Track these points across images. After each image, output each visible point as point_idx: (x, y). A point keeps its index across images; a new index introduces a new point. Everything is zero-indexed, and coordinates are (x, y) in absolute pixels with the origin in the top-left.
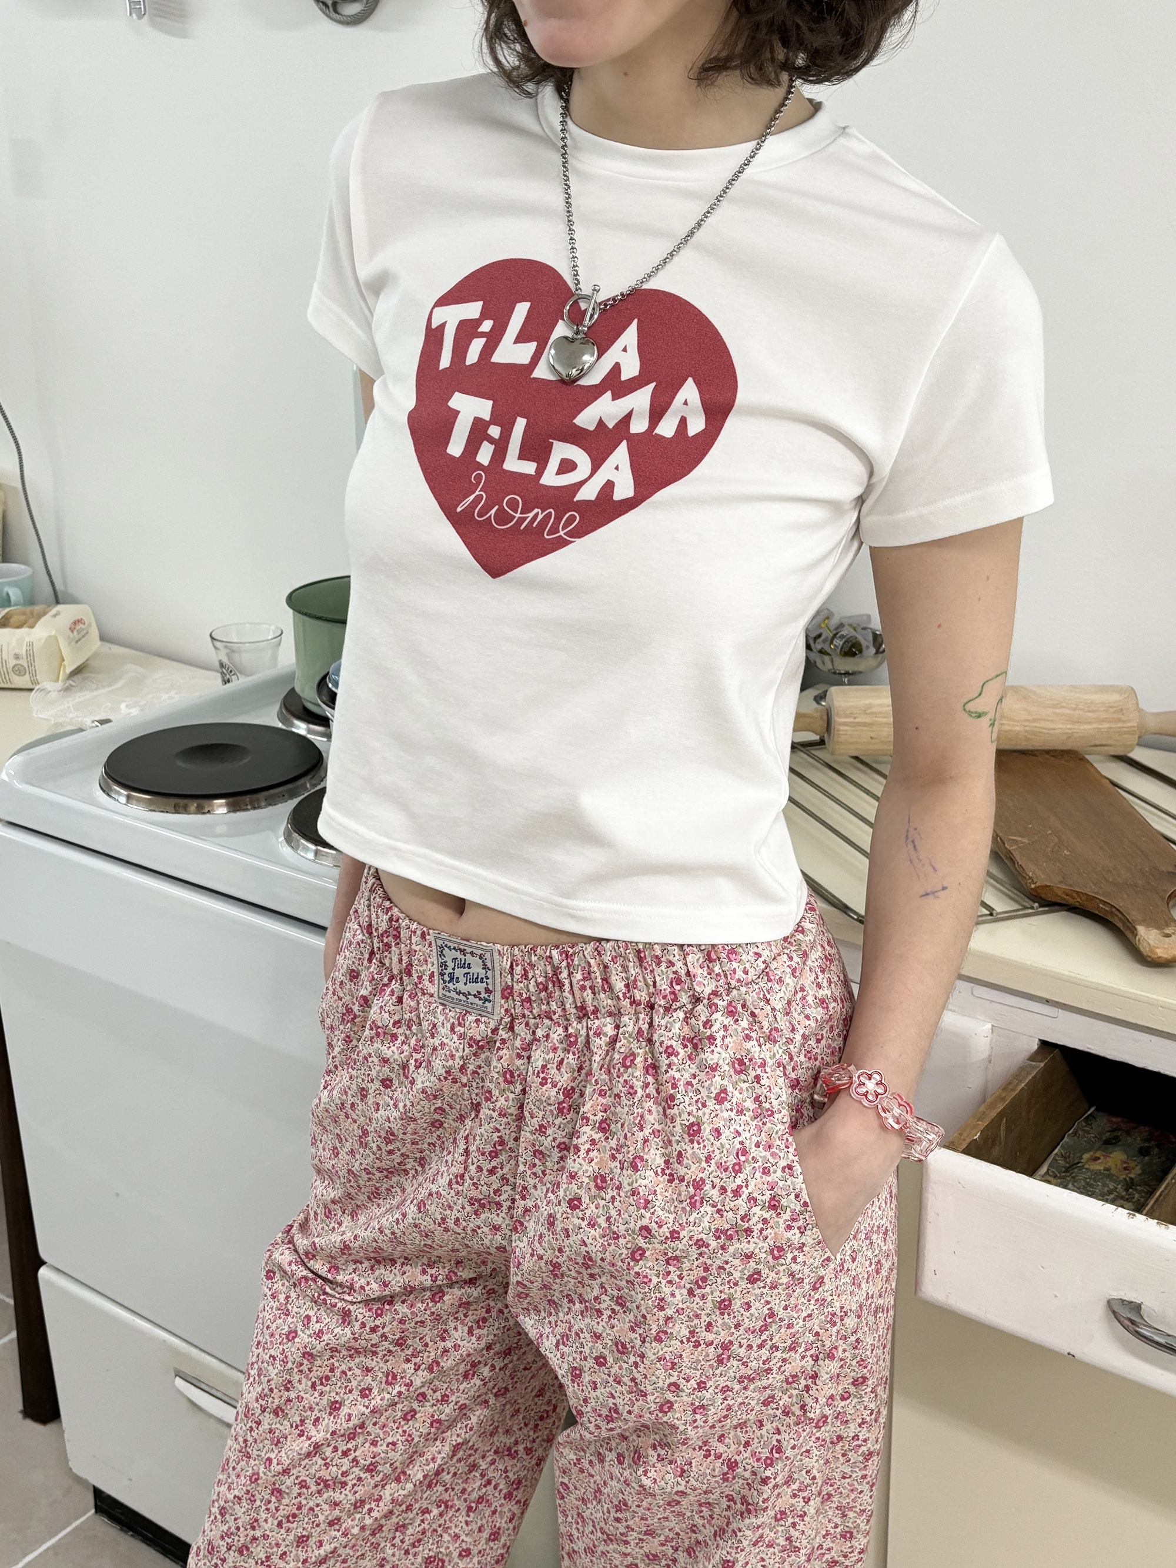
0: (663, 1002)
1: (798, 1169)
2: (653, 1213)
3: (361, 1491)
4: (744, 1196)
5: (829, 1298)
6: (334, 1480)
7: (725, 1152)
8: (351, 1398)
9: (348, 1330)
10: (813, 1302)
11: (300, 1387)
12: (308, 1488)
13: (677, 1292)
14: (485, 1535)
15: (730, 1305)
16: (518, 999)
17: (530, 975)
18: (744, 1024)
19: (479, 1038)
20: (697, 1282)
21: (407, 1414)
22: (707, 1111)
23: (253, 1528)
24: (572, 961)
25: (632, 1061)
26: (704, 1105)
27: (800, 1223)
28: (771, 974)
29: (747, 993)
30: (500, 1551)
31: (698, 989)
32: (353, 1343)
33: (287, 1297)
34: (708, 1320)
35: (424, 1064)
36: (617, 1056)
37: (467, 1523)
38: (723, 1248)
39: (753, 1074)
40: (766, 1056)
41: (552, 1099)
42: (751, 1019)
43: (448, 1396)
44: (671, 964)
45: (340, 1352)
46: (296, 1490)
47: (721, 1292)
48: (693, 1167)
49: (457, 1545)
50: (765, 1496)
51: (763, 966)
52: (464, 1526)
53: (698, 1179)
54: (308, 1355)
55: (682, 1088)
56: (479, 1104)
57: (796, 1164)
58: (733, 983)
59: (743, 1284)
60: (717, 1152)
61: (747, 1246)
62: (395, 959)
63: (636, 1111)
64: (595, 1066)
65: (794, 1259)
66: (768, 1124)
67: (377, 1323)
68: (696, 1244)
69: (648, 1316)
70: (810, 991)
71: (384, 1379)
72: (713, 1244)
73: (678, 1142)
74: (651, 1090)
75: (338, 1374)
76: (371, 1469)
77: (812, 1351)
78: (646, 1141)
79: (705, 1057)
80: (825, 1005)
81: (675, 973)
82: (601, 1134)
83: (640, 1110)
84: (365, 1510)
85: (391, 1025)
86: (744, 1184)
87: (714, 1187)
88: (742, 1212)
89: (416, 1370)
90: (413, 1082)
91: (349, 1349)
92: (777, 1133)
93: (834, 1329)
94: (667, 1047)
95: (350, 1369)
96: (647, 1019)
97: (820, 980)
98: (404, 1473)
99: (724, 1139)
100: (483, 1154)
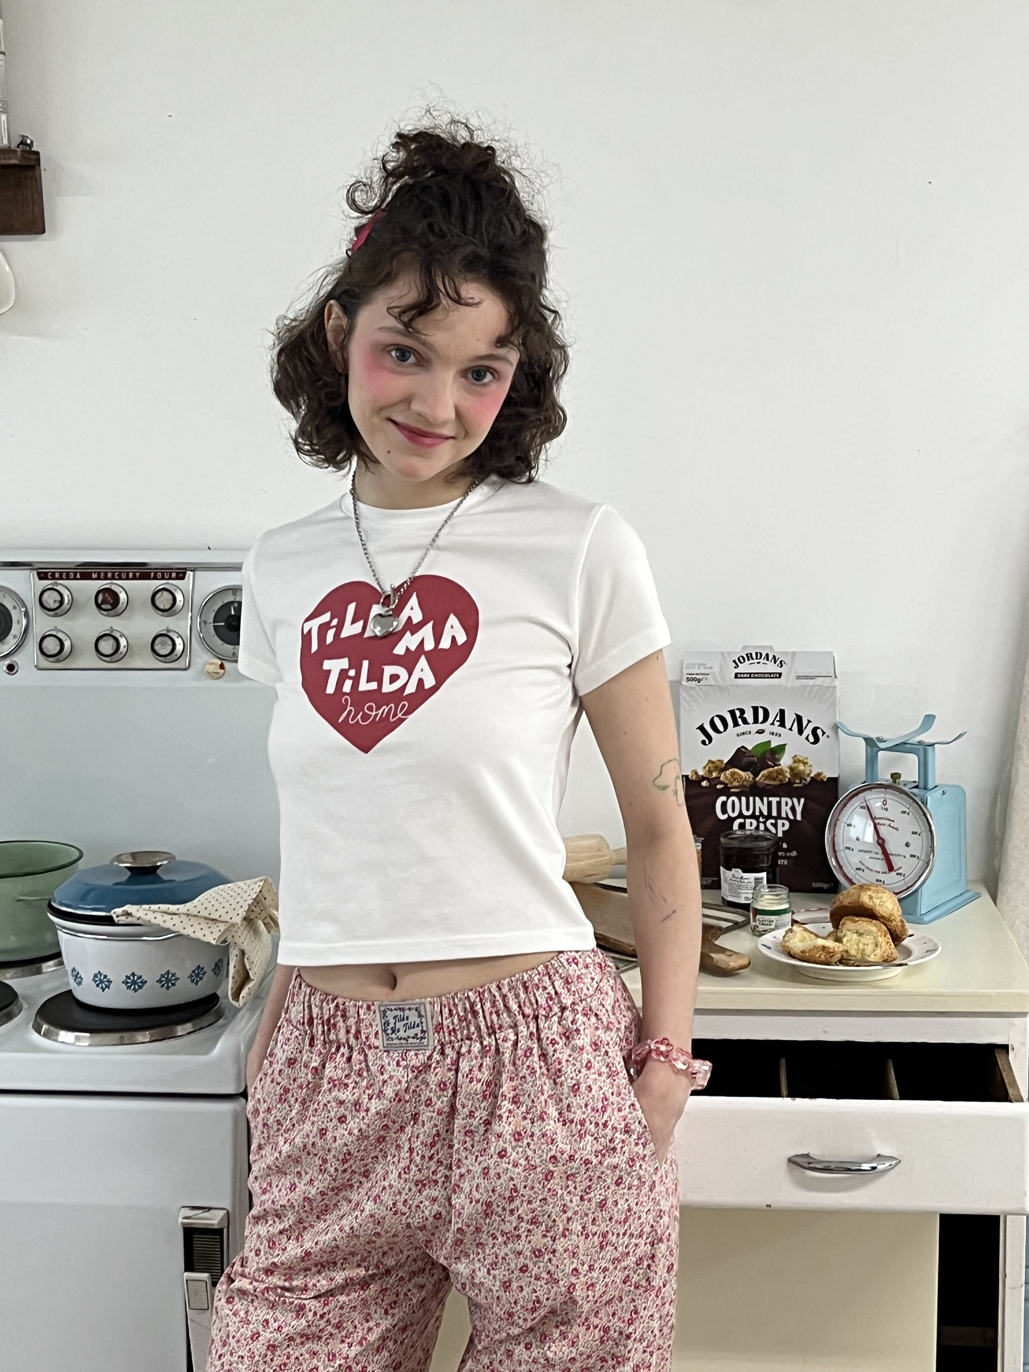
0: (544, 1013)
1: (637, 1105)
2: (557, 1146)
4: (610, 1127)
5: (658, 1199)
7: (595, 1100)
10: (650, 1199)
13: (573, 1199)
15: (605, 1204)
16: (446, 1031)
17: (454, 1013)
18: (593, 1020)
19: (418, 1065)
20: (585, 1190)
22: (581, 1076)
24: (484, 996)
25: (531, 1053)
26: (580, 1072)
27: (642, 1140)
29: (591, 1002)
31: (563, 1002)
34: (593, 1216)
36: (519, 1052)
38: (600, 1163)
39: (603, 1050)
40: (608, 1039)
41: (479, 1090)
42: (596, 1017)
44: (545, 988)
47: (600, 1195)
48: (578, 1112)
51: (596, 985)
53: (581, 1120)
55: (564, 1064)
56: (417, 1114)
57: (635, 1102)
58: (583, 996)
59: (612, 1187)
60: (591, 1101)
61: (614, 1160)
65: (640, 1167)
66: (617, 1080)
68: (584, 1163)
69: (557, 1219)
72: (594, 1161)
73: (566, 1098)
74: (544, 1070)
75: (292, 1360)
78: (546, 1103)
81: (548, 993)
82: (514, 1106)
83: (540, 1084)
86: (608, 1120)
87: (591, 1123)
88: (609, 1137)
92: (622, 1085)
94: (551, 1041)
95: (301, 1355)
96: (535, 1025)
99: (593, 1092)
100: (426, 1146)
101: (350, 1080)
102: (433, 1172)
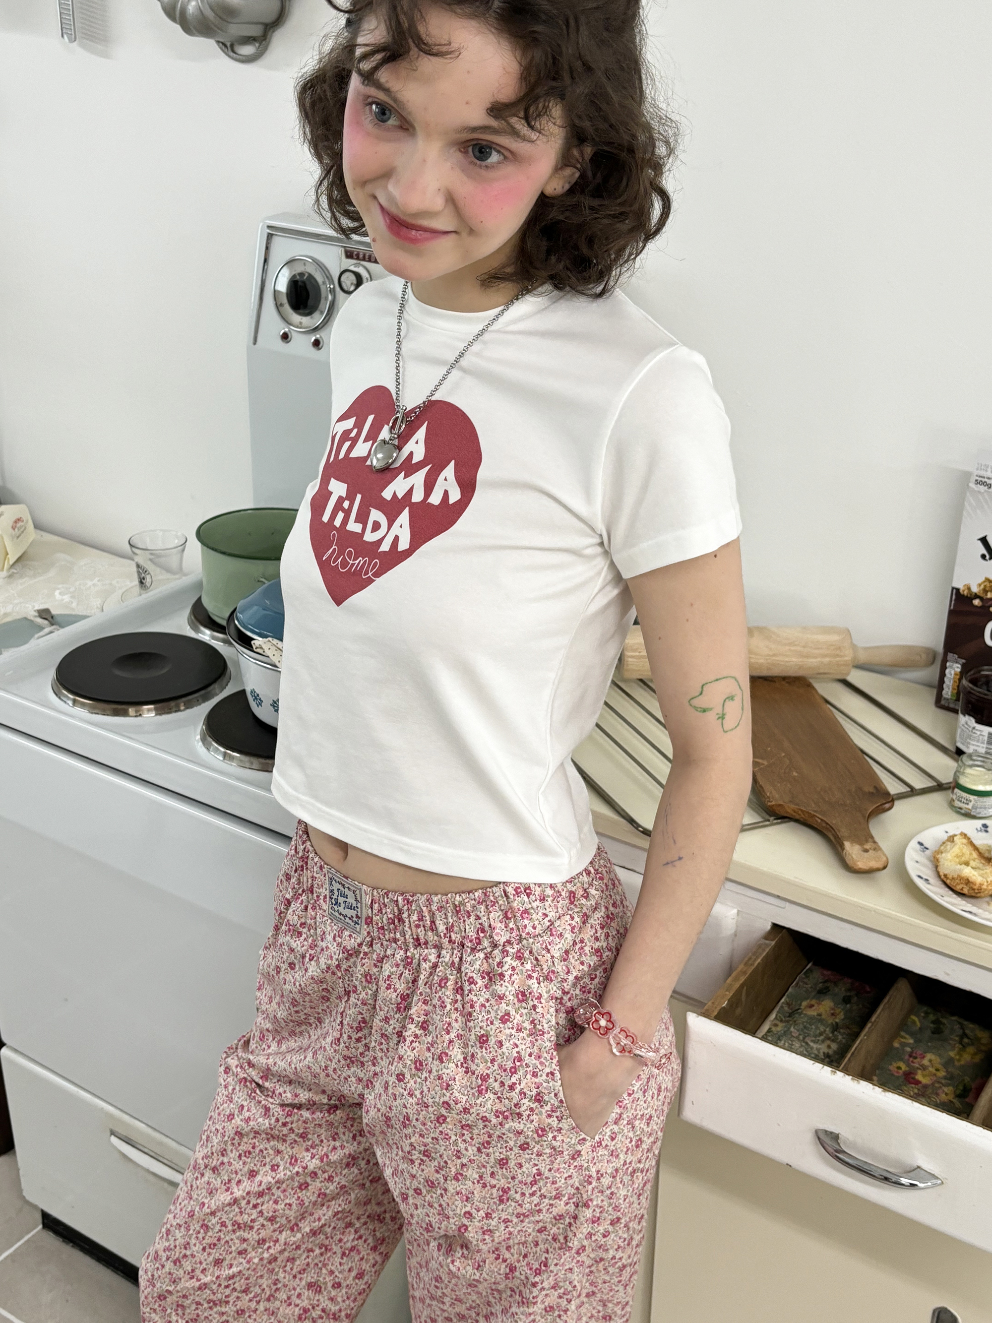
0: (469, 944)
1: (558, 1075)
2: (452, 1094)
3: (263, 1234)
4: (517, 1091)
5: (586, 1165)
6: (245, 1224)
7: (505, 1058)
8: (264, 1170)
9: (267, 1121)
10: (572, 1167)
11: (231, 1156)
12: (226, 1227)
13: (469, 1148)
14: (353, 1274)
15: (507, 1163)
16: (375, 926)
17: (384, 912)
18: (528, 966)
19: (349, 948)
20: (483, 1144)
21: (302, 1184)
22: (494, 1028)
23: (186, 1248)
24: (411, 906)
25: (446, 983)
26: (492, 1023)
27: (558, 1114)
28: (554, 930)
29: (533, 943)
30: (363, 1287)
31: (496, 938)
32: (269, 1131)
33: (234, 1089)
34: (492, 1170)
35: (315, 959)
36: (436, 978)
37: (341, 1264)
38: (501, 1124)
39: (531, 1003)
40: (543, 990)
41: (393, 1000)
42: (535, 962)
43: (333, 1177)
44: (478, 918)
45: (260, 1135)
46: (218, 1227)
47: (500, 1153)
48: (482, 1066)
49: (332, 1278)
50: (534, 1294)
51: (549, 924)
52: (339, 1266)
53: (484, 1074)
54: (240, 1134)
55: (477, 1008)
56: (349, 992)
57: (556, 1072)
58: (524, 935)
59: (516, 1150)
60: (499, 1057)
61: (518, 1125)
62: (305, 879)
63: (445, 1019)
64: (420, 982)
65: (554, 1138)
66: (540, 1041)
67: (287, 1120)
68: (481, 1119)
69: (449, 1162)
70: (588, 943)
71: (289, 1161)
72: (494, 1121)
73: (472, 1046)
74: (459, 1005)
75: (257, 1150)
76: (272, 1220)
77: (574, 1200)
78: (451, 1042)
79: (496, 988)
80: (599, 954)
81: (481, 924)
82: (422, 1031)
83: (448, 1020)
85: (298, 925)
86: (518, 1082)
87: (496, 1081)
88: (515, 1101)
89: (312, 1158)
90: (306, 970)
91: (267, 1134)
92: (545, 1048)
93: (590, 1187)
94: (470, 978)
95: (266, 1149)
96: (459, 954)
97: (598, 935)
98: (297, 1225)
99: (504, 1049)
100: (352, 1028)
101: (305, 930)
102: (361, 1054)
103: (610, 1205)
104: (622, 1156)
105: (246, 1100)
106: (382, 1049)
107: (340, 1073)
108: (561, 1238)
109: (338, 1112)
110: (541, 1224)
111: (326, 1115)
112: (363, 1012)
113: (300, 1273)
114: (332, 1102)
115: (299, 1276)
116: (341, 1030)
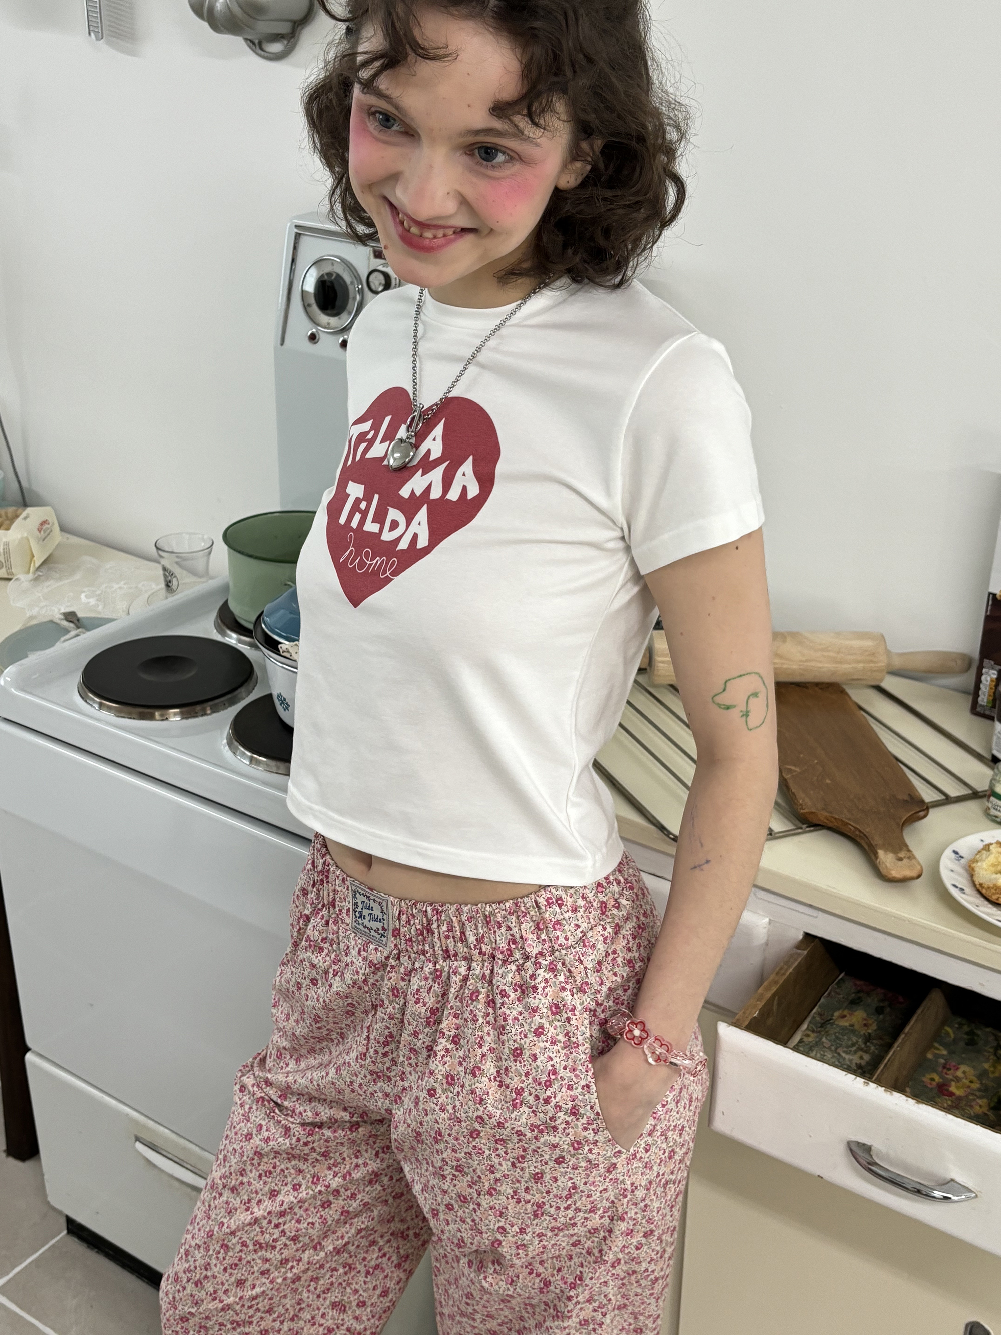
0: (501, 956)
1: (593, 1088)
2: (485, 1108)
3: (286, 1253)
4: (552, 1104)
5: (621, 1178)
6: (267, 1244)
7: (539, 1071)
8: (286, 1189)
9: (287, 1141)
10: (607, 1180)
11: (251, 1175)
13: (503, 1163)
14: (378, 1292)
15: (542, 1177)
16: (403, 938)
17: (412, 922)
18: (561, 978)
19: (376, 962)
20: (518, 1159)
21: (325, 1203)
22: (528, 1041)
23: (206, 1270)
24: (441, 916)
25: (477, 996)
27: (594, 1126)
28: (586, 941)
29: (566, 954)
30: (388, 1304)
31: (528, 950)
32: (290, 1151)
33: (250, 1108)
34: (526, 1185)
35: (339, 974)
36: (467, 991)
37: (365, 1283)
38: (536, 1138)
39: (565, 1016)
40: (577, 1002)
41: (423, 1014)
42: (568, 974)
43: (356, 1195)
44: (509, 928)
45: (281, 1155)
47: (535, 1167)
48: (516, 1079)
49: (356, 1297)
50: (569, 1309)
51: (581, 935)
52: (363, 1284)
53: (519, 1088)
54: (258, 1154)
55: (510, 1022)
56: (377, 1006)
57: (592, 1084)
58: (556, 946)
59: (551, 1164)
60: (533, 1071)
61: (554, 1138)
62: (326, 893)
63: (477, 1033)
64: (451, 995)
65: (590, 1151)
66: (574, 1054)
67: (309, 1139)
68: (516, 1133)
69: (483, 1177)
70: (620, 954)
71: (311, 1180)
72: (529, 1135)
73: (506, 1060)
74: (491, 1018)
75: (278, 1170)
76: (294, 1239)
77: (609, 1214)
78: (484, 1055)
79: (529, 1001)
80: (631, 965)
81: (512, 935)
82: (453, 1045)
83: (480, 1033)
84: (289, 1267)
85: (320, 940)
86: (553, 1096)
87: (530, 1094)
88: (550, 1115)
89: (334, 1177)
90: (331, 986)
91: (288, 1154)
92: (580, 1060)
93: (626, 1200)
94: (502, 990)
95: (287, 1169)
96: (490, 967)
97: (630, 945)
98: (320, 1244)
99: (538, 1062)
100: (378, 1042)
101: (326, 945)
102: (388, 1069)
103: (643, 1217)
104: (655, 1168)
105: (264, 1119)
106: (410, 1064)
107: (366, 1088)
108: (596, 1252)
109: (360, 1130)
110: (575, 1238)
111: (348, 1133)
112: (391, 1026)
113: (324, 1293)
114: (355, 1119)
115: (323, 1296)
116: (367, 1044)
